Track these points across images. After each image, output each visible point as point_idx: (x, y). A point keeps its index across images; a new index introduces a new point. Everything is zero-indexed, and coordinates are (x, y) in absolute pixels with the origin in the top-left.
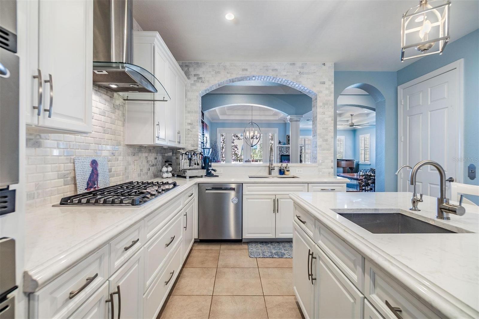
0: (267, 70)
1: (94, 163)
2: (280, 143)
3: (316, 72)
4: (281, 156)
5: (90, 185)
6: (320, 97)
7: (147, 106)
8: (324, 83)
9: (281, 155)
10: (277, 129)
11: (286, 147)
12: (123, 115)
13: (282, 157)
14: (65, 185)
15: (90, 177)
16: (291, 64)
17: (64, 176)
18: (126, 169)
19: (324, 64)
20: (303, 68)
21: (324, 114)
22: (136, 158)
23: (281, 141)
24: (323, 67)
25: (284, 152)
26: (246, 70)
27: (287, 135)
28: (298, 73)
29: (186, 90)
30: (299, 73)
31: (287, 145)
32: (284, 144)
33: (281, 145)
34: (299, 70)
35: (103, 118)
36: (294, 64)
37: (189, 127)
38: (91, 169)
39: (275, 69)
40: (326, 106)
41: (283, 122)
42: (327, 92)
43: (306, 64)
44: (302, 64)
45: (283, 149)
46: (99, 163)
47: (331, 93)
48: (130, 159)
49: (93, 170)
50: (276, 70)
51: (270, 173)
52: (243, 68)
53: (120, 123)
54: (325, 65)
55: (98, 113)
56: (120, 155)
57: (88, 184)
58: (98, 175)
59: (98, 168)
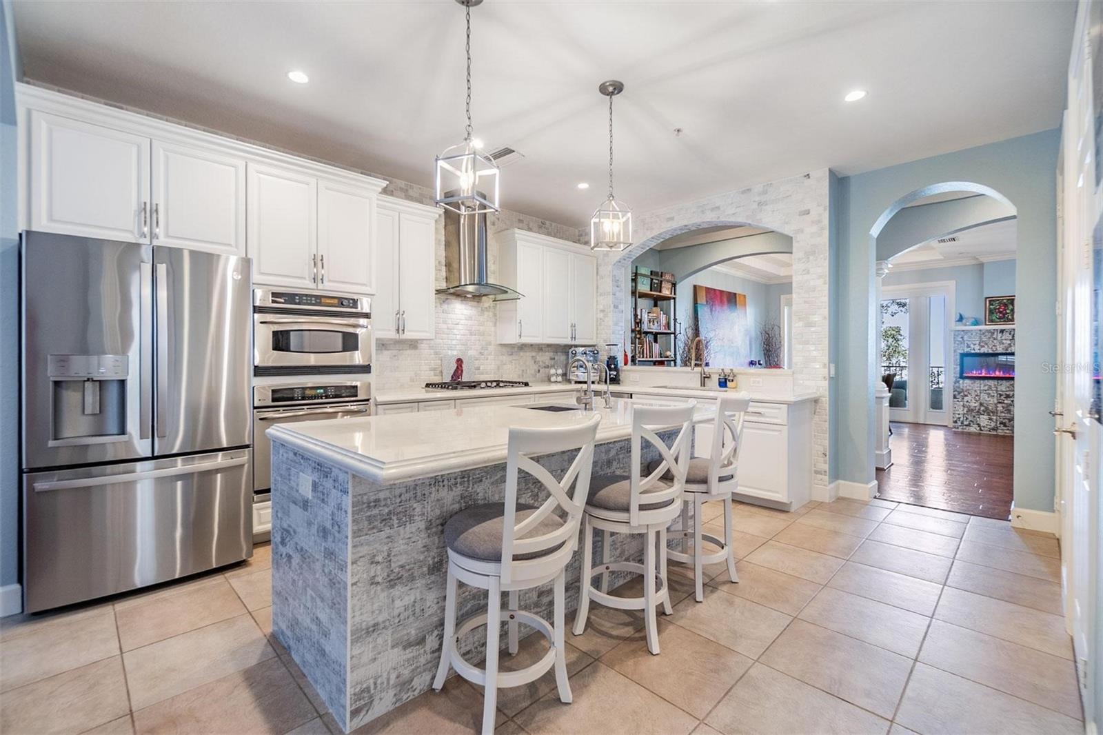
0: (703, 212)
1: (459, 361)
2: (961, 319)
3: (790, 196)
4: (963, 355)
5: (454, 378)
6: (798, 242)
7: (510, 304)
8: (807, 212)
9: (961, 354)
10: (954, 282)
11: (980, 330)
12: (495, 315)
13: (965, 358)
14: (435, 376)
15: (454, 372)
16: (744, 192)
17: (434, 369)
18: (498, 368)
19: (808, 175)
20: (765, 192)
21: (808, 273)
22: (514, 357)
23: (965, 315)
24: (807, 182)
25: (972, 346)
26: (672, 219)
27: (986, 298)
28: (755, 206)
29: (597, 264)
30: (758, 205)
31: (986, 325)
32: (976, 323)
33: (966, 325)
34: (757, 199)
35: (469, 322)
36: (749, 190)
37: (601, 315)
38: (456, 366)
39: (716, 208)
40: (811, 258)
41: (974, 262)
42: (814, 229)
43: (771, 184)
44: (764, 186)
45: (970, 337)
46: (464, 361)
47: (822, 229)
48: (505, 358)
49: (457, 367)
50: (718, 208)
51: (703, 384)
52: (668, 216)
53: (491, 324)
54: (809, 177)
55: (463, 318)
56: (490, 354)
57: (452, 377)
58: (462, 371)
59: (463, 366)
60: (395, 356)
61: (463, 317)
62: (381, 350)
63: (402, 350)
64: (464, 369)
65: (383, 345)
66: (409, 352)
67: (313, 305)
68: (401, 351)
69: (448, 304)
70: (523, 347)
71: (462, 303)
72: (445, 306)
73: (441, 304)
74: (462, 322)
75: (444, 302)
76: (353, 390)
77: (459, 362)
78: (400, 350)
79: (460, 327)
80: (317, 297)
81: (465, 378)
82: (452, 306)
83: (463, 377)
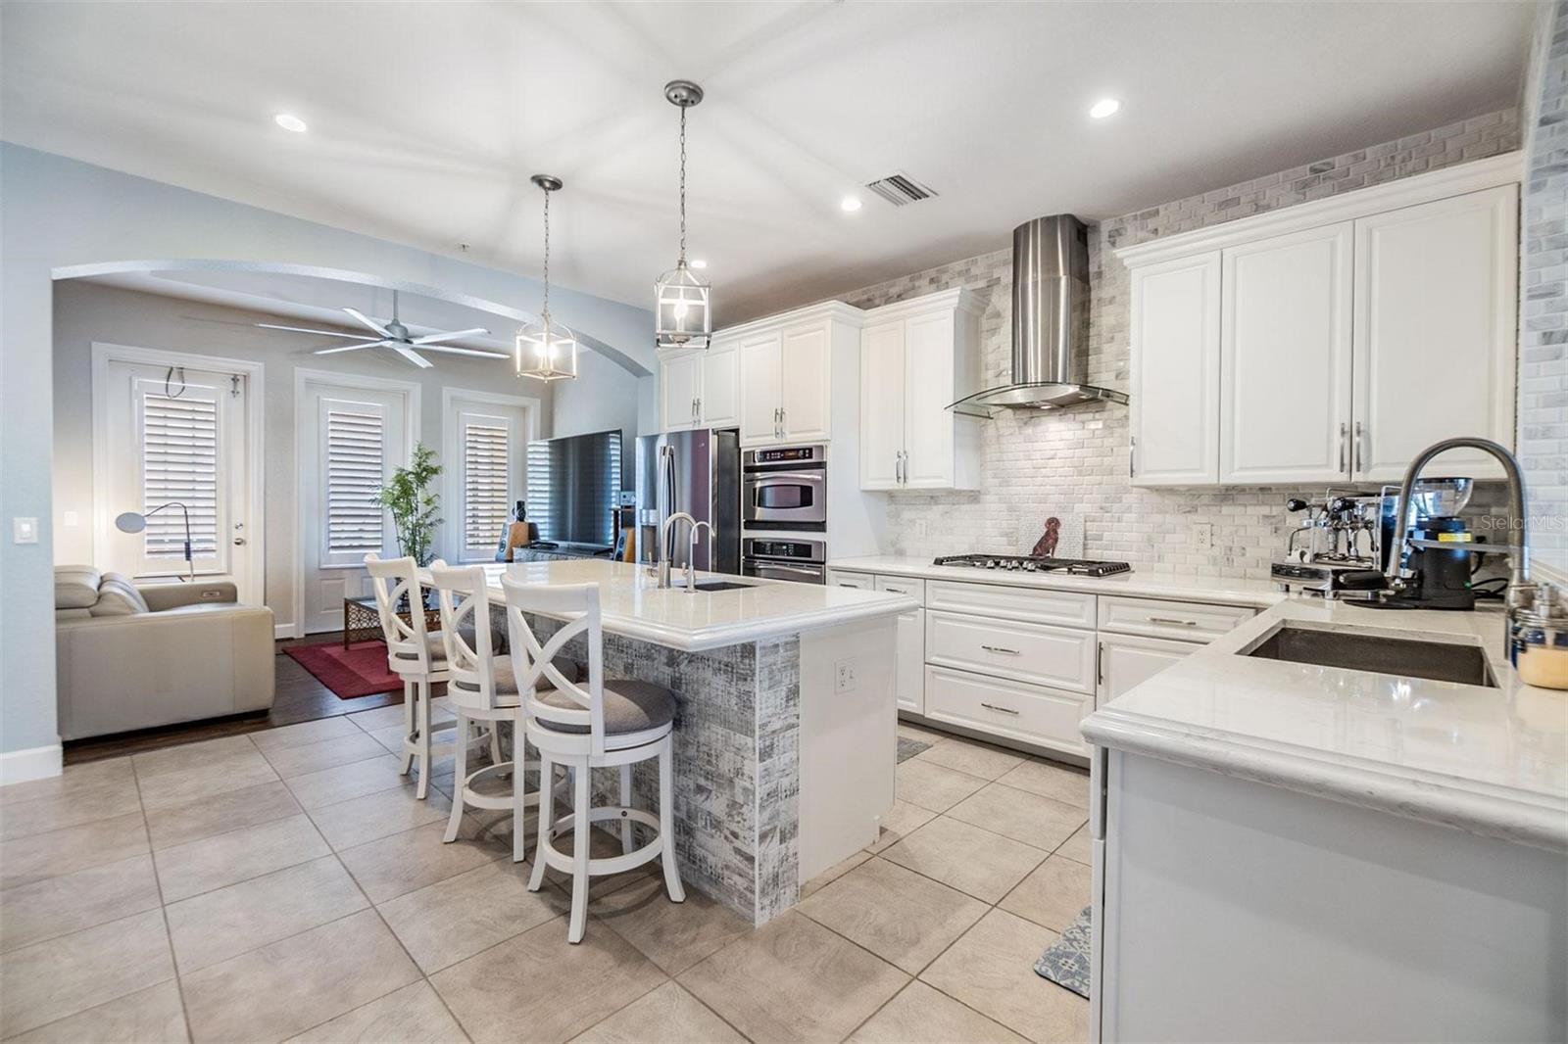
5: (1039, 551)
14: (1009, 545)
15: (1041, 542)
17: (1008, 535)
38: (1045, 530)
46: (1062, 523)
49: (1047, 534)
55: (1063, 446)
56: (1129, 510)
57: (1035, 549)
58: (1056, 540)
59: (1059, 531)
60: (947, 513)
61: (1061, 445)
62: (930, 504)
63: (958, 504)
64: (1060, 536)
65: (932, 497)
66: (966, 507)
67: (779, 460)
68: (957, 506)
69: (1035, 425)
70: (1229, 494)
71: (1060, 421)
72: (1029, 431)
73: (1020, 427)
74: (1060, 454)
75: (1025, 423)
76: (803, 550)
77: (1053, 524)
78: (954, 504)
79: (1056, 462)
80: (782, 451)
81: (1061, 552)
82: (1040, 429)
83: (1056, 550)
